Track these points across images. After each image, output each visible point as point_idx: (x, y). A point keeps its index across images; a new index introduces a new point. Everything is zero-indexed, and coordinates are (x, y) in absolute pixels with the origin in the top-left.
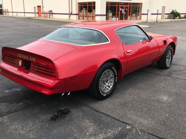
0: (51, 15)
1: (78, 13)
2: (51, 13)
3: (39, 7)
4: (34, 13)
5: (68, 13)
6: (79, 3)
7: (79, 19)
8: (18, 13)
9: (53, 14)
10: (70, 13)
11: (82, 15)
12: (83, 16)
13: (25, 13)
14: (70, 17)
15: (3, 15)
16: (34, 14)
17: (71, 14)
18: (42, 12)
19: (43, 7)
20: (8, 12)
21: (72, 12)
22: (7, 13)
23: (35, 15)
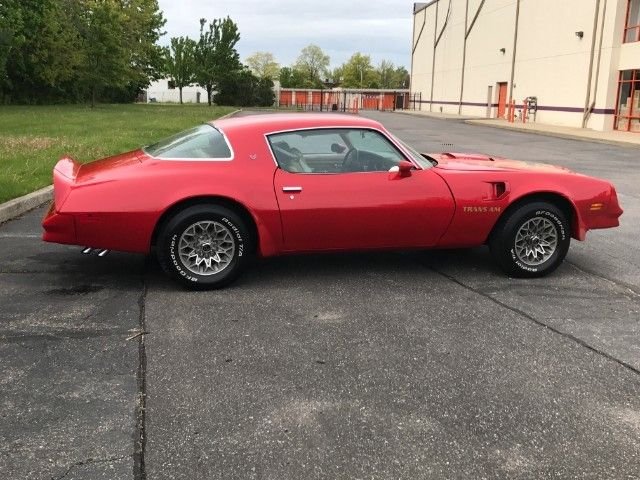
0: (532, 111)
1: (614, 108)
2: (533, 104)
3: (502, 84)
4: (487, 105)
5: (583, 106)
6: (621, 72)
7: (615, 128)
8: (444, 106)
9: (537, 108)
10: (590, 107)
11: (627, 115)
12: (631, 119)
13: (462, 104)
14: (586, 118)
15: (404, 111)
16: (485, 108)
17: (592, 110)
18: (507, 102)
19: (513, 86)
20: (421, 102)
21: (594, 104)
22: (417, 105)
23: (489, 112)
